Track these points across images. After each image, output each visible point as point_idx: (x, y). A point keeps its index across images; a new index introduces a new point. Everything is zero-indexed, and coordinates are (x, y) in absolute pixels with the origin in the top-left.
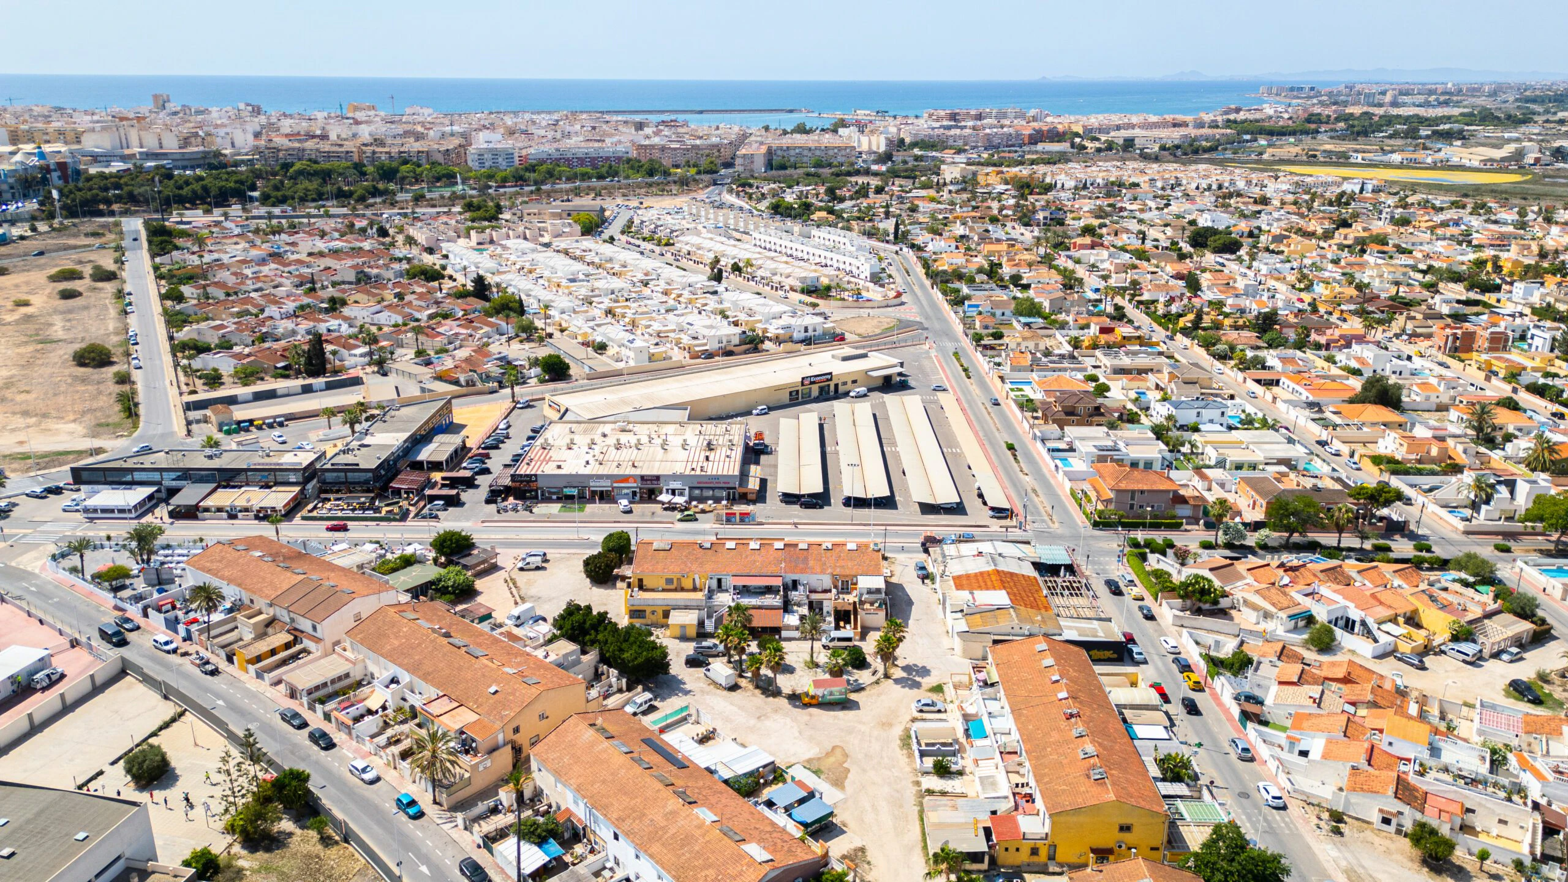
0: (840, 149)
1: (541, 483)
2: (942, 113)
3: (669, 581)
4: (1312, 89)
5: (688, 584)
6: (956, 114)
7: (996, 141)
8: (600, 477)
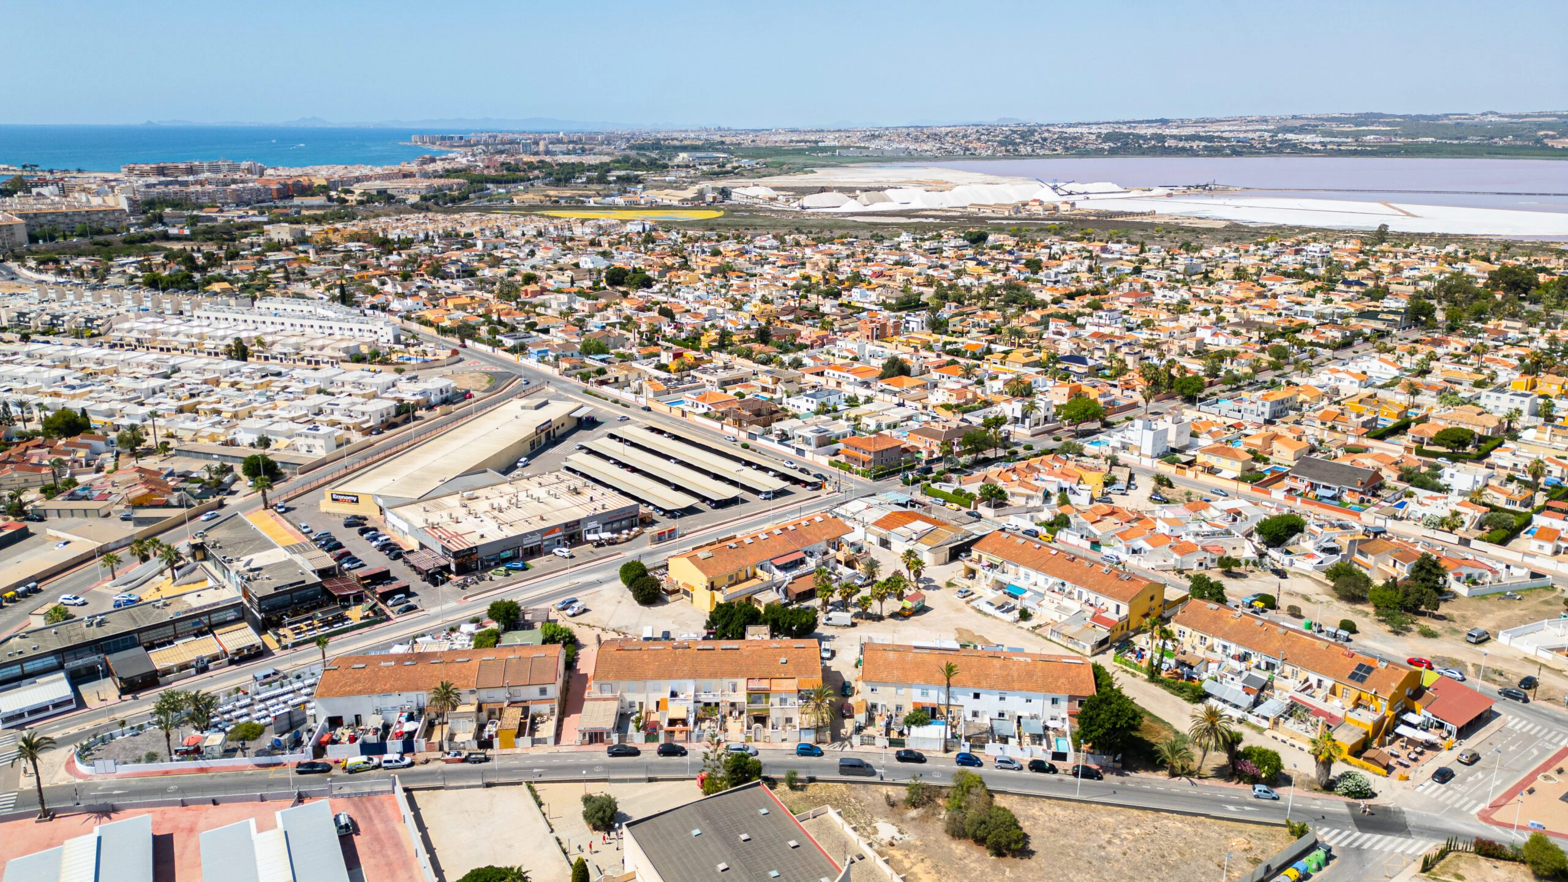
0: (105, 212)
1: (481, 554)
2: (147, 168)
3: (731, 577)
4: (461, 138)
5: (742, 576)
6: (163, 168)
7: (247, 197)
8: (532, 533)
